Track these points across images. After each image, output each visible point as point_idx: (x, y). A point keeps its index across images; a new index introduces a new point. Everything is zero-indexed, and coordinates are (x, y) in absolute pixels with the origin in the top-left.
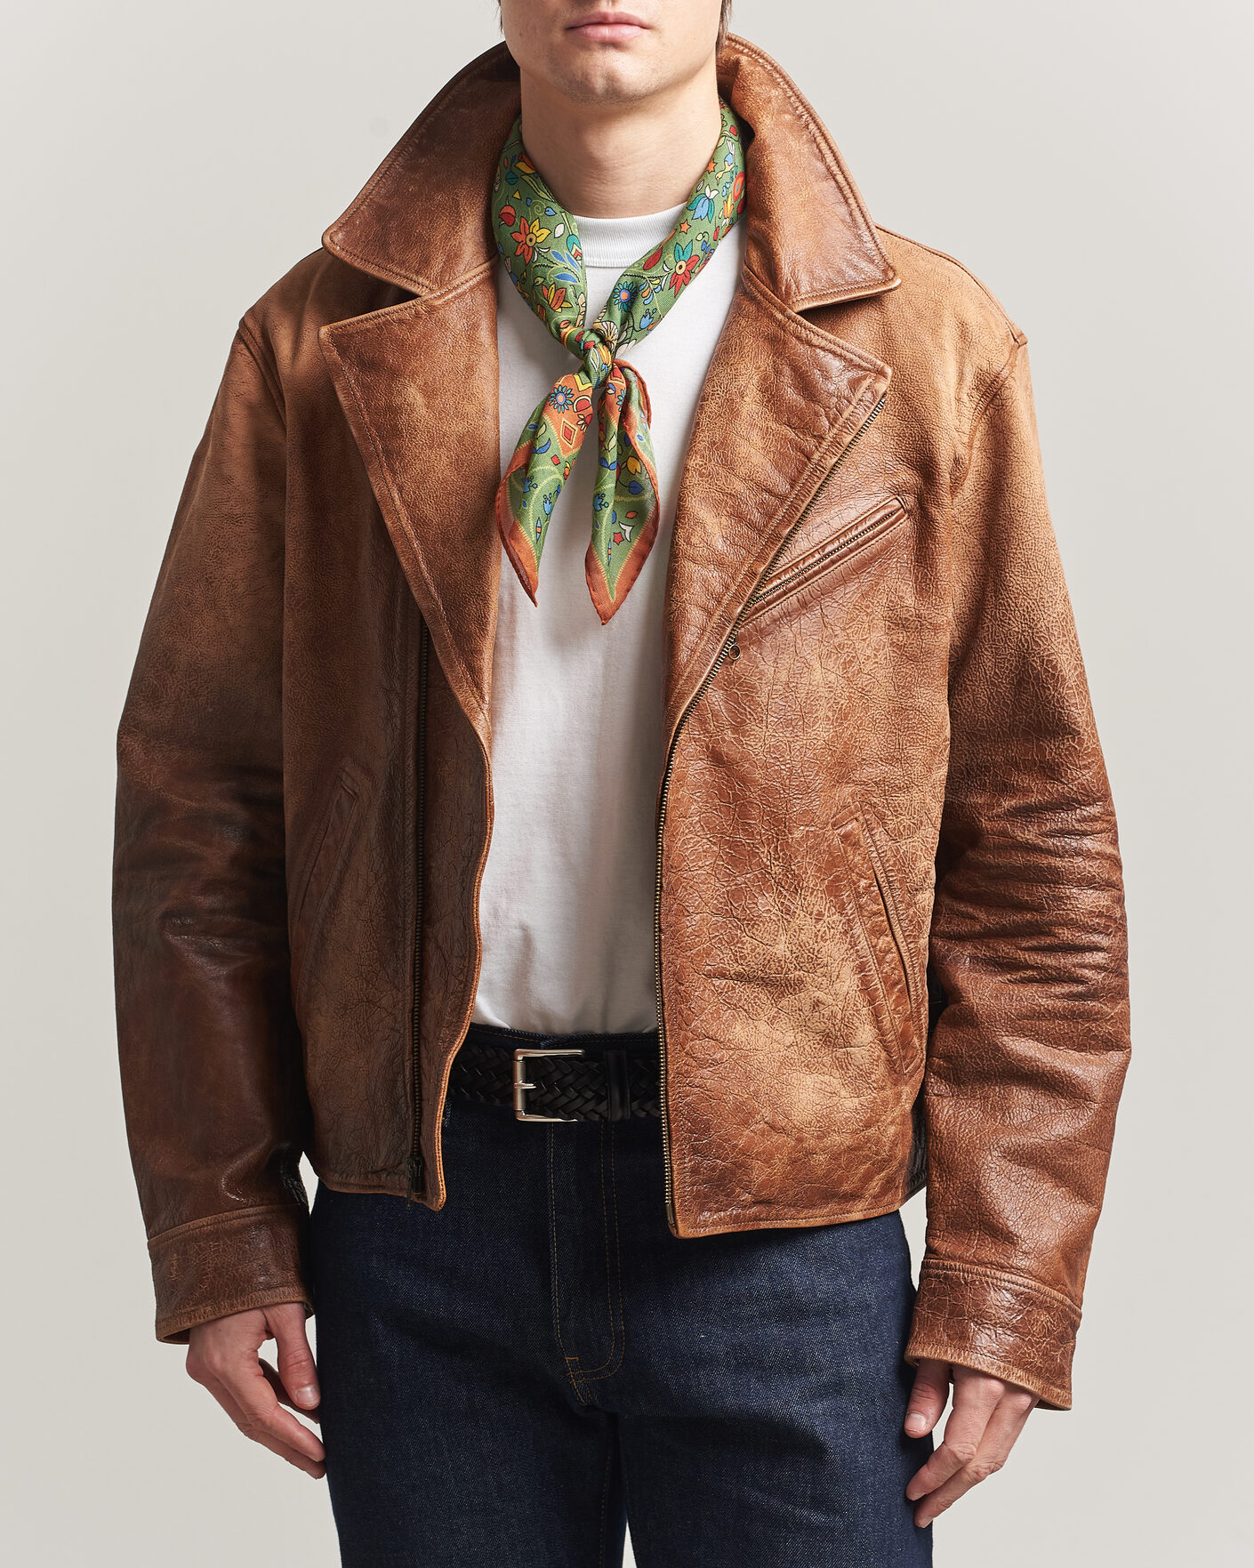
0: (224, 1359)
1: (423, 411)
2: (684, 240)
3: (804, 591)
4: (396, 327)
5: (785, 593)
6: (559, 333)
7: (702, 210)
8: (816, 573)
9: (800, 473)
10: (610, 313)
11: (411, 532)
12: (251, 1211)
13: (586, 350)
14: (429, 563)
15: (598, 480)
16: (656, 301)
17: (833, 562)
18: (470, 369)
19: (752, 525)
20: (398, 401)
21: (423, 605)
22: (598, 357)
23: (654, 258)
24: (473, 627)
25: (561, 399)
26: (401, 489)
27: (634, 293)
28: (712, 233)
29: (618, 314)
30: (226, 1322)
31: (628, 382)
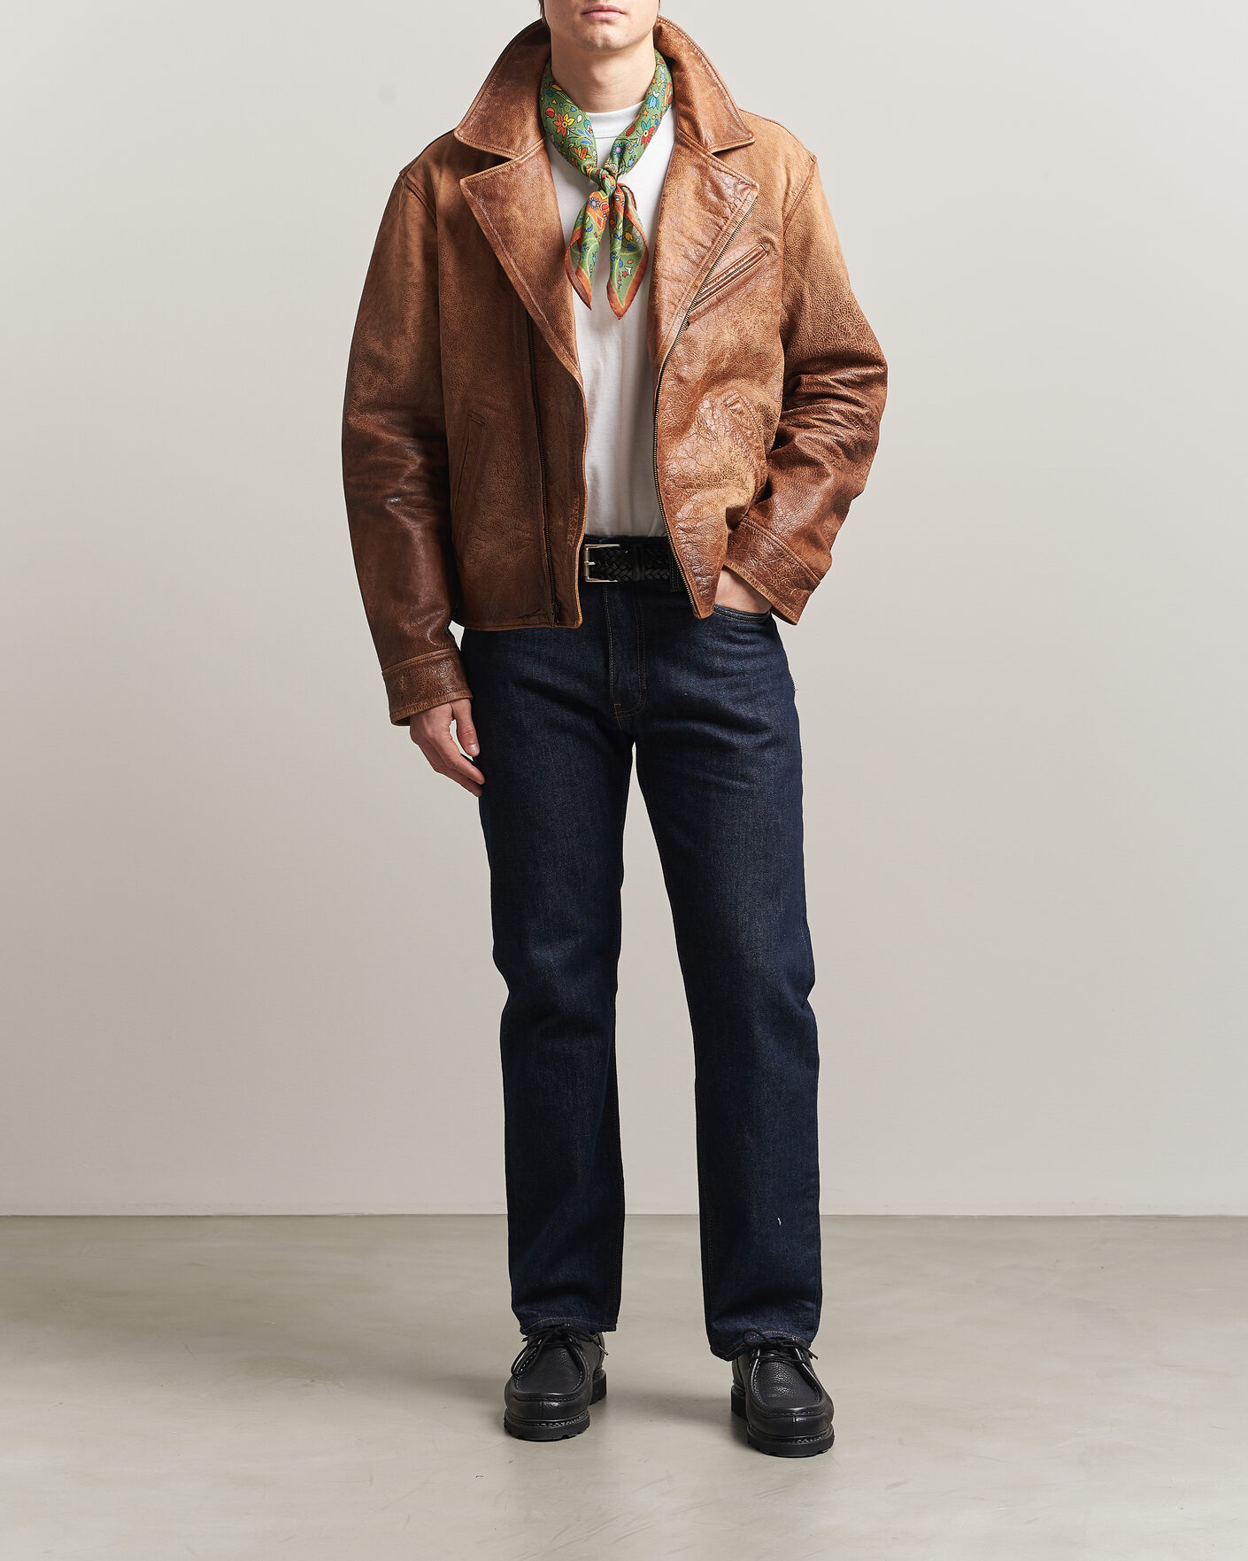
0: (433, 731)
1: (522, 219)
2: (645, 119)
3: (719, 293)
4: (501, 177)
5: (710, 294)
6: (586, 171)
7: (653, 103)
8: (725, 284)
9: (717, 236)
10: (613, 159)
11: (524, 282)
12: (443, 651)
13: (603, 179)
14: (535, 297)
15: (612, 244)
16: (635, 152)
17: (733, 278)
18: (543, 195)
19: (693, 262)
20: (507, 215)
21: (536, 318)
22: (609, 182)
23: (631, 130)
24: (565, 327)
25: (594, 203)
26: (515, 261)
27: (623, 148)
28: (659, 114)
29: (616, 159)
30: (433, 711)
31: (625, 194)
